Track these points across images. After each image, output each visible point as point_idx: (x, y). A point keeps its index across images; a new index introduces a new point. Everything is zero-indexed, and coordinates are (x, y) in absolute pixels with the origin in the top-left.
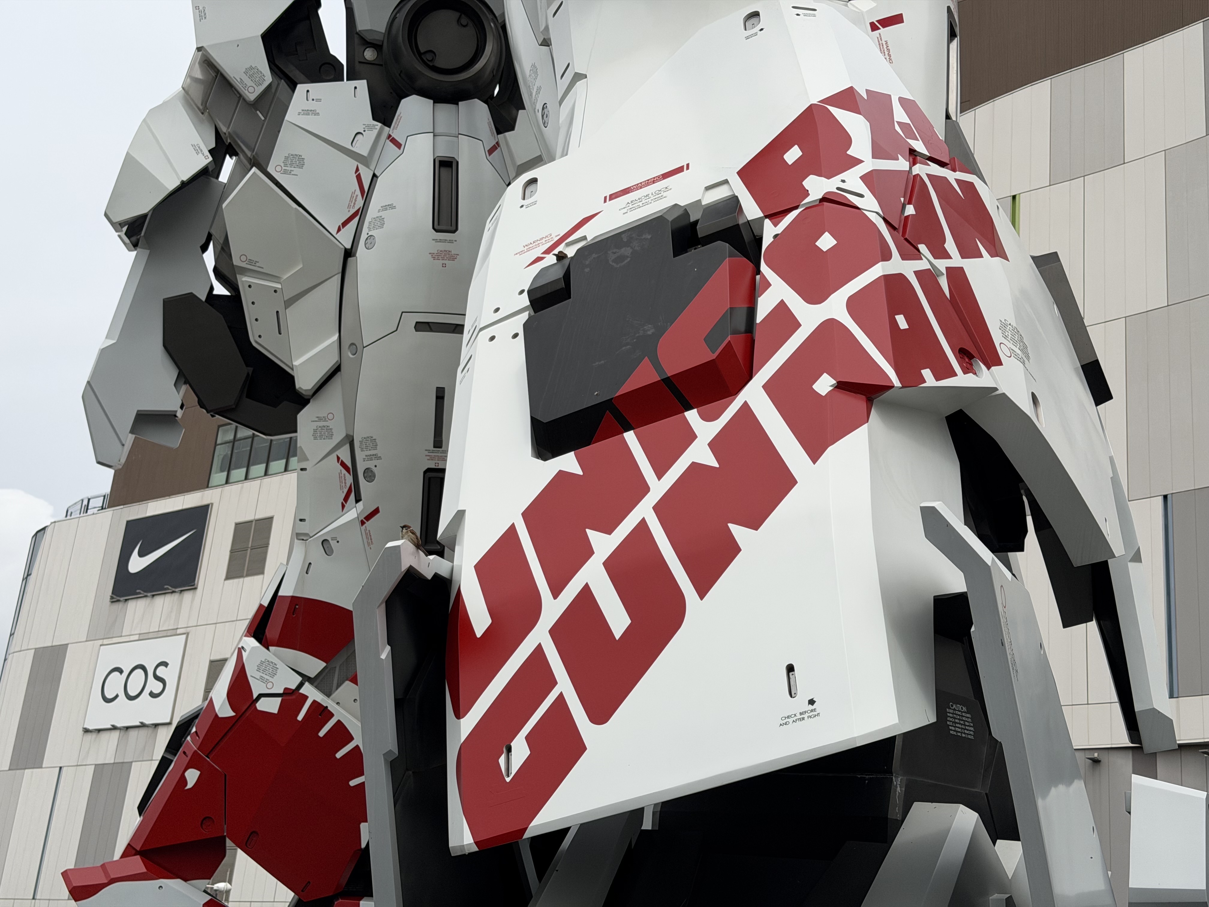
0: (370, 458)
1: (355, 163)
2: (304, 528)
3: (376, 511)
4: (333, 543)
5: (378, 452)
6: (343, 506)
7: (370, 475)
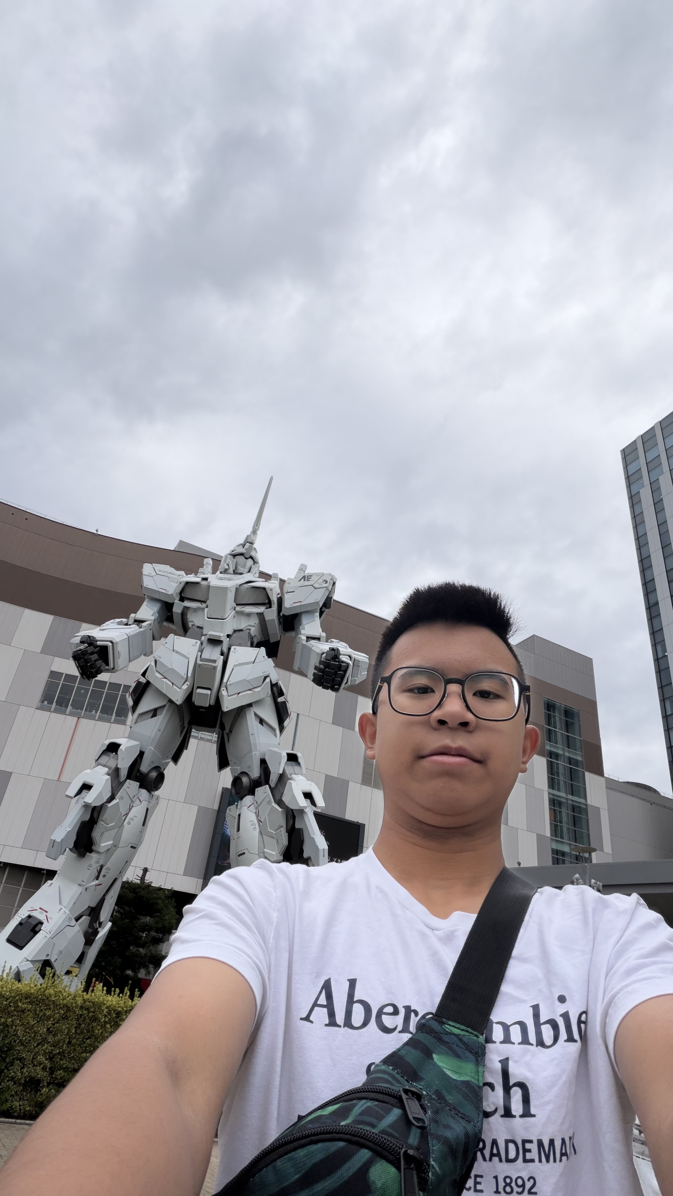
0: (107, 872)
1: (130, 801)
2: (83, 883)
3: (101, 884)
4: (88, 889)
5: (110, 872)
6: (93, 880)
7: (104, 876)
